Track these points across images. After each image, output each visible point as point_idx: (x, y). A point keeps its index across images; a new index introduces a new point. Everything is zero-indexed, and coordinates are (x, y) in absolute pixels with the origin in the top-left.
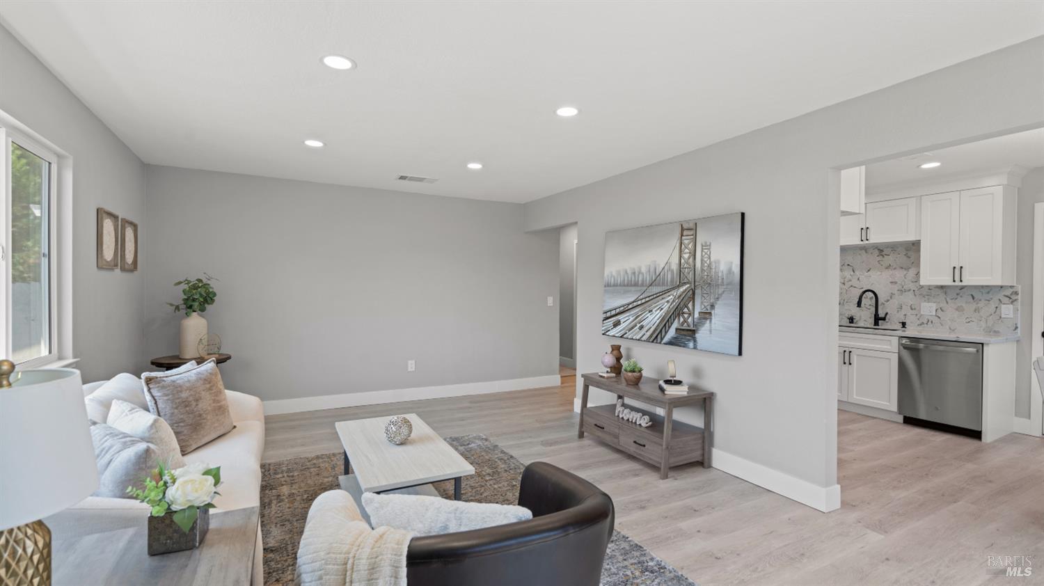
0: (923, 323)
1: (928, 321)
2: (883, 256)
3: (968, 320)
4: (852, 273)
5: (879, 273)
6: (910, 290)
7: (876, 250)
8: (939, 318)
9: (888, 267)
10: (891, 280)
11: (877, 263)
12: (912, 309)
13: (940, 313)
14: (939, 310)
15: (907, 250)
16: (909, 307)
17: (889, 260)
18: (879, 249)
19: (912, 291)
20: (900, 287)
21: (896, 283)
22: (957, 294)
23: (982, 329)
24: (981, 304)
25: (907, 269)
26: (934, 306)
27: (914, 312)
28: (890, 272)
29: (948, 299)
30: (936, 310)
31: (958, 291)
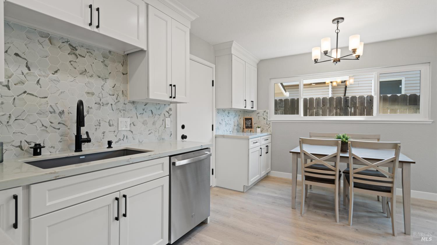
0: (120, 140)
1: (124, 136)
2: (76, 55)
3: (150, 132)
4: (26, 71)
5: (71, 79)
6: (107, 104)
7: (66, 45)
8: (132, 132)
9: (84, 72)
10: (87, 90)
11: (68, 63)
12: (110, 126)
13: (133, 128)
14: (132, 124)
15: (104, 57)
16: (108, 124)
17: (83, 63)
18: (70, 45)
19: (110, 105)
20: (98, 100)
21: (93, 94)
22: (143, 110)
23: (156, 138)
24: (156, 119)
25: (105, 79)
26: (129, 121)
27: (112, 129)
28: (86, 79)
29: (138, 114)
30: (130, 124)
31: (144, 107)
